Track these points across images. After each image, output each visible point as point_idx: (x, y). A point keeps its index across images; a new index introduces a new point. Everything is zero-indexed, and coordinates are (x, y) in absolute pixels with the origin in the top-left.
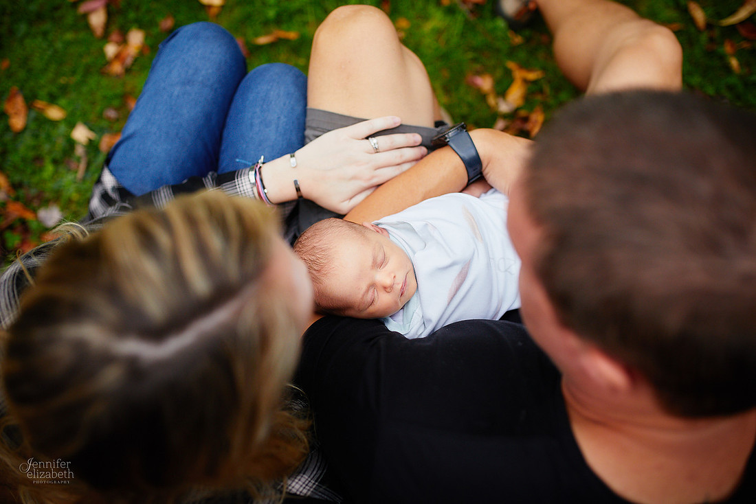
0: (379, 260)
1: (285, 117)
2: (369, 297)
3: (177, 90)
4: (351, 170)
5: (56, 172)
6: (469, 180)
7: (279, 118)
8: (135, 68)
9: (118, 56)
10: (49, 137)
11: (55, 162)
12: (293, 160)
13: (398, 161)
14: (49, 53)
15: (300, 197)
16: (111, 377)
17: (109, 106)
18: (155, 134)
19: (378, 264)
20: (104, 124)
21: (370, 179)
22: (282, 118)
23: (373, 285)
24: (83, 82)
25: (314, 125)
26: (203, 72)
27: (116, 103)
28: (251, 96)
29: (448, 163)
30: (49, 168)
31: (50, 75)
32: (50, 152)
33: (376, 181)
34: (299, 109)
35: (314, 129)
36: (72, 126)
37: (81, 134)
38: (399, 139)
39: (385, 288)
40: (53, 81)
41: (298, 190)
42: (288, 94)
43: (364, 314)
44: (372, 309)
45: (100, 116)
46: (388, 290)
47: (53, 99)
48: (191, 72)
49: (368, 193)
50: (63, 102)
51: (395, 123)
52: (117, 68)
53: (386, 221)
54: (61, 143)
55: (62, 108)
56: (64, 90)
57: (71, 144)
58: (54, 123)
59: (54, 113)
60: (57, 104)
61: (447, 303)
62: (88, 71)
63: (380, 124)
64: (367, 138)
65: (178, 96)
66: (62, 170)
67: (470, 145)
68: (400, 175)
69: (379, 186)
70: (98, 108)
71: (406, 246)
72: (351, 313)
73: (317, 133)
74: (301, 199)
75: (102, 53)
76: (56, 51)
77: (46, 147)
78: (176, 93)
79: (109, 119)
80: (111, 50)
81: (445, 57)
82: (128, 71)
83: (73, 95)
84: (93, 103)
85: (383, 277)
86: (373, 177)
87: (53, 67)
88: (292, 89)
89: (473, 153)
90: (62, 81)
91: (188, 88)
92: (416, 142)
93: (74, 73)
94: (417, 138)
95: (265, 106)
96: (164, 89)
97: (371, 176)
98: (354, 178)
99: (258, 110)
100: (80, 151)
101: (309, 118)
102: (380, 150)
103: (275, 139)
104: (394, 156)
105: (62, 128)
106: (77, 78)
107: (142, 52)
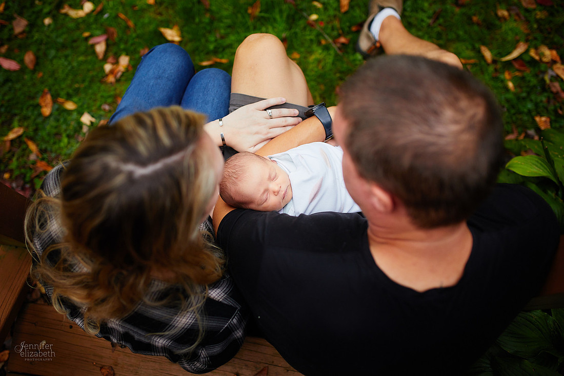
0: (272, 176)
1: (217, 99)
2: (264, 197)
3: (152, 82)
4: (255, 128)
5: (69, 143)
6: (326, 137)
7: (214, 99)
8: (123, 79)
9: (112, 72)
10: (65, 121)
11: (69, 136)
12: (221, 122)
13: (284, 124)
14: (69, 68)
15: (225, 144)
16: (119, 180)
17: (105, 103)
18: (138, 108)
19: (271, 179)
20: (102, 113)
21: (266, 134)
22: (215, 99)
23: (266, 190)
24: (89, 87)
25: (234, 103)
26: (169, 72)
27: (109, 100)
28: (197, 86)
29: (314, 125)
30: (65, 140)
31: (69, 82)
32: (66, 130)
33: (270, 135)
34: (226, 95)
35: (234, 105)
36: (81, 114)
37: (86, 119)
38: (285, 111)
39: (274, 192)
40: (70, 86)
41: (223, 140)
42: (220, 86)
43: (260, 208)
44: (265, 205)
45: (99, 108)
46: (276, 194)
47: (69, 97)
48: (161, 71)
49: (265, 143)
50: (75, 99)
51: (282, 102)
52: (111, 79)
53: (275, 156)
54: (73, 124)
55: (75, 103)
56: (77, 91)
57: (80, 125)
58: (69, 112)
59: (70, 106)
60: (72, 100)
61: (308, 203)
62: (92, 81)
63: (273, 101)
64: (265, 110)
65: (153, 85)
66: (73, 141)
67: (328, 115)
68: (285, 133)
69: (272, 139)
70: (98, 103)
71: (287, 170)
72: (253, 206)
73: (236, 107)
74: (225, 146)
75: (102, 69)
76: (73, 68)
77: (64, 127)
78: (151, 84)
79: (105, 110)
80: (108, 67)
81: (321, 76)
82: (118, 81)
83: (83, 95)
84: (95, 100)
85: (273, 186)
86: (268, 133)
87: (70, 77)
88: (222, 83)
89: (330, 120)
90: (76, 86)
91: (159, 81)
92: (295, 114)
93: (84, 81)
94: (296, 112)
95: (205, 92)
96: (144, 81)
97: (266, 133)
98: (257, 133)
99: (201, 94)
100: (85, 129)
101: (231, 99)
102: (273, 117)
103: (211, 112)
104: (282, 121)
105: (75, 115)
106: (86, 84)
107: (127, 70)
